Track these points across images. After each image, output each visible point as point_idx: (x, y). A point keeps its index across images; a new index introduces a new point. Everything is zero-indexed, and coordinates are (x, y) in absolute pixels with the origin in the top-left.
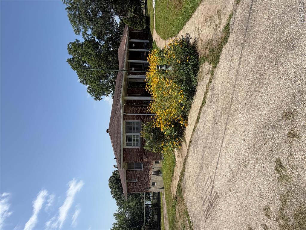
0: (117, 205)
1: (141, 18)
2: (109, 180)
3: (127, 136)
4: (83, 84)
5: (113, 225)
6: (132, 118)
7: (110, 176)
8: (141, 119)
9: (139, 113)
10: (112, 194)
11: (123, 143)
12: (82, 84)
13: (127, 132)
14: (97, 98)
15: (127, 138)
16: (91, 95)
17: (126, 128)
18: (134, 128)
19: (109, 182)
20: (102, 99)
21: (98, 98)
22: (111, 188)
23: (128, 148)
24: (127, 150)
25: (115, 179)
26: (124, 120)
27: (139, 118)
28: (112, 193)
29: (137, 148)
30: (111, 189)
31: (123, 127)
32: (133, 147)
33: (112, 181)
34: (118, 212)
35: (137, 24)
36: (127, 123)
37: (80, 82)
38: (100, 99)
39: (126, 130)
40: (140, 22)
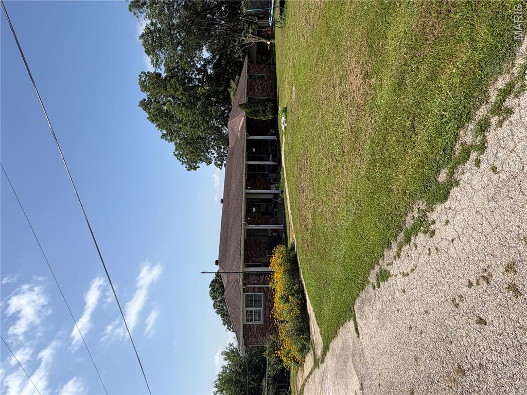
0: (224, 324)
1: (266, 104)
2: (211, 285)
3: (247, 311)
4: (166, 140)
5: (222, 369)
6: (253, 289)
7: (212, 280)
8: (264, 292)
9: (262, 284)
10: (214, 308)
11: (243, 319)
12: (164, 139)
13: (247, 306)
14: (190, 166)
15: (247, 313)
16: (181, 162)
17: (246, 302)
18: (255, 300)
19: (210, 289)
20: (198, 167)
21: (192, 167)
22: (213, 299)
23: (248, 325)
24: (247, 326)
25: (220, 287)
26: (244, 292)
27: (262, 290)
28: (215, 306)
29: (259, 324)
30: (213, 301)
31: (243, 302)
32: (254, 323)
33: (215, 289)
34: (229, 351)
35: (259, 114)
36: (247, 296)
37: (162, 136)
38: (195, 169)
39: (246, 304)
40: (264, 111)
